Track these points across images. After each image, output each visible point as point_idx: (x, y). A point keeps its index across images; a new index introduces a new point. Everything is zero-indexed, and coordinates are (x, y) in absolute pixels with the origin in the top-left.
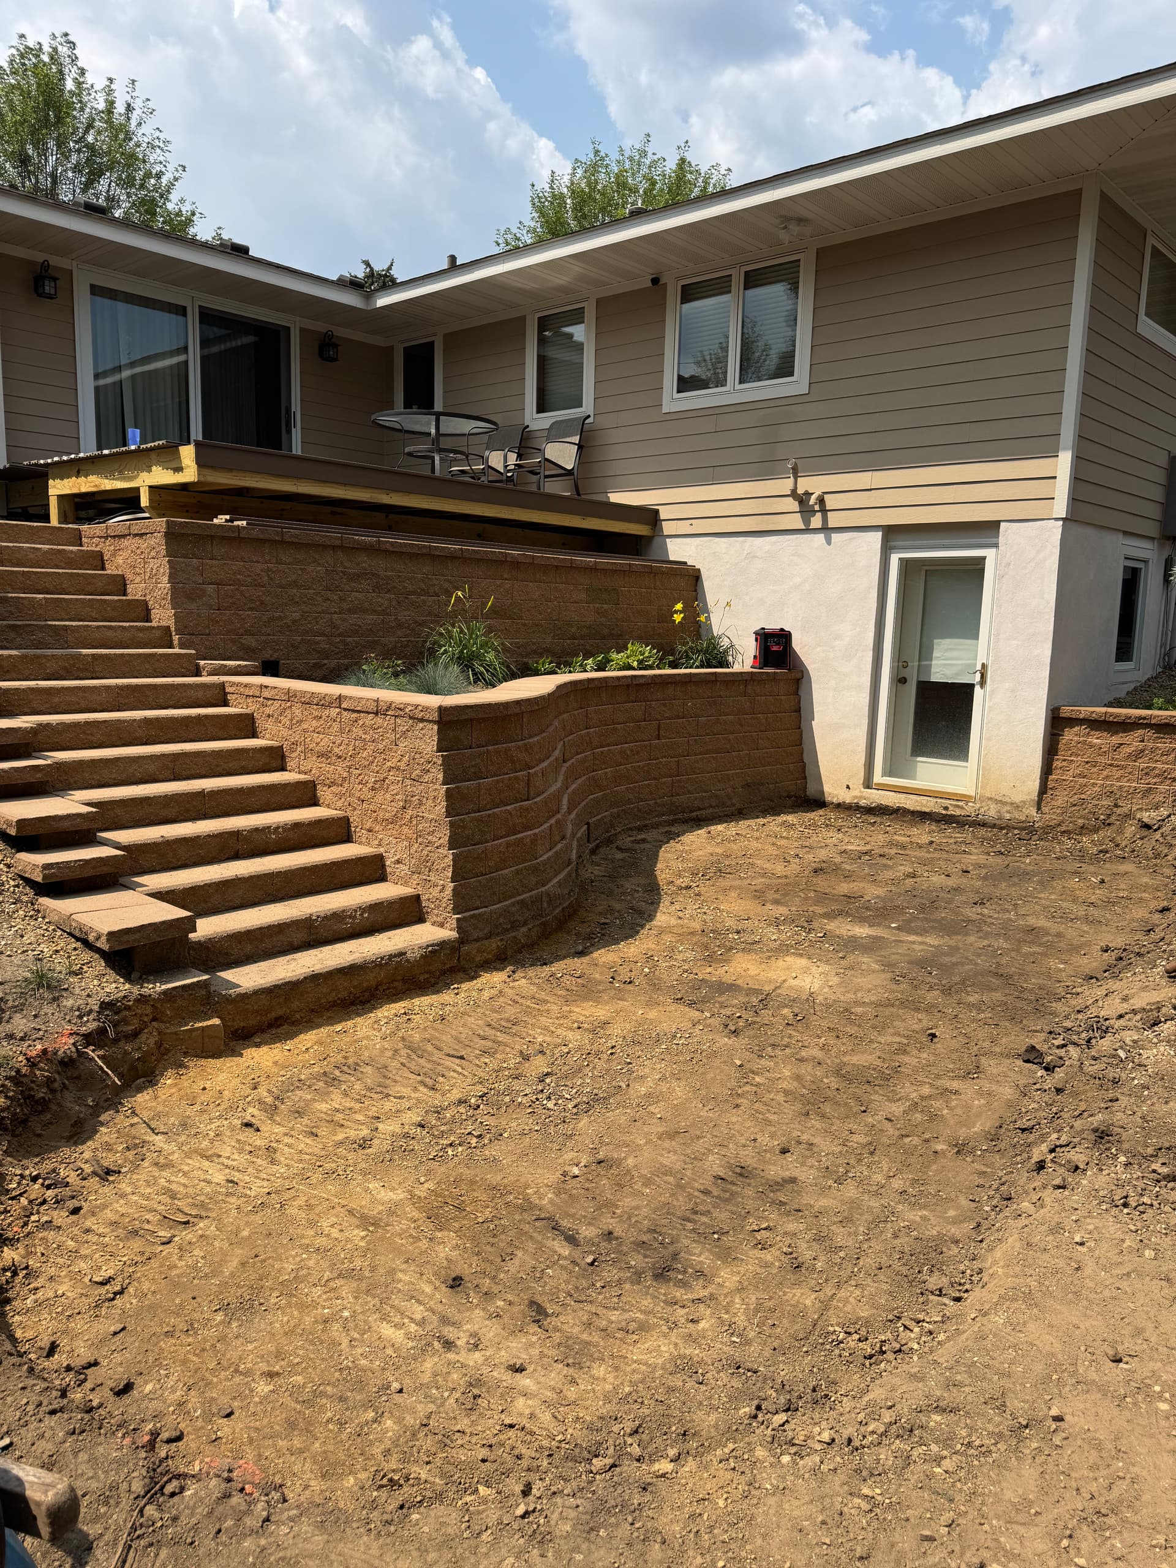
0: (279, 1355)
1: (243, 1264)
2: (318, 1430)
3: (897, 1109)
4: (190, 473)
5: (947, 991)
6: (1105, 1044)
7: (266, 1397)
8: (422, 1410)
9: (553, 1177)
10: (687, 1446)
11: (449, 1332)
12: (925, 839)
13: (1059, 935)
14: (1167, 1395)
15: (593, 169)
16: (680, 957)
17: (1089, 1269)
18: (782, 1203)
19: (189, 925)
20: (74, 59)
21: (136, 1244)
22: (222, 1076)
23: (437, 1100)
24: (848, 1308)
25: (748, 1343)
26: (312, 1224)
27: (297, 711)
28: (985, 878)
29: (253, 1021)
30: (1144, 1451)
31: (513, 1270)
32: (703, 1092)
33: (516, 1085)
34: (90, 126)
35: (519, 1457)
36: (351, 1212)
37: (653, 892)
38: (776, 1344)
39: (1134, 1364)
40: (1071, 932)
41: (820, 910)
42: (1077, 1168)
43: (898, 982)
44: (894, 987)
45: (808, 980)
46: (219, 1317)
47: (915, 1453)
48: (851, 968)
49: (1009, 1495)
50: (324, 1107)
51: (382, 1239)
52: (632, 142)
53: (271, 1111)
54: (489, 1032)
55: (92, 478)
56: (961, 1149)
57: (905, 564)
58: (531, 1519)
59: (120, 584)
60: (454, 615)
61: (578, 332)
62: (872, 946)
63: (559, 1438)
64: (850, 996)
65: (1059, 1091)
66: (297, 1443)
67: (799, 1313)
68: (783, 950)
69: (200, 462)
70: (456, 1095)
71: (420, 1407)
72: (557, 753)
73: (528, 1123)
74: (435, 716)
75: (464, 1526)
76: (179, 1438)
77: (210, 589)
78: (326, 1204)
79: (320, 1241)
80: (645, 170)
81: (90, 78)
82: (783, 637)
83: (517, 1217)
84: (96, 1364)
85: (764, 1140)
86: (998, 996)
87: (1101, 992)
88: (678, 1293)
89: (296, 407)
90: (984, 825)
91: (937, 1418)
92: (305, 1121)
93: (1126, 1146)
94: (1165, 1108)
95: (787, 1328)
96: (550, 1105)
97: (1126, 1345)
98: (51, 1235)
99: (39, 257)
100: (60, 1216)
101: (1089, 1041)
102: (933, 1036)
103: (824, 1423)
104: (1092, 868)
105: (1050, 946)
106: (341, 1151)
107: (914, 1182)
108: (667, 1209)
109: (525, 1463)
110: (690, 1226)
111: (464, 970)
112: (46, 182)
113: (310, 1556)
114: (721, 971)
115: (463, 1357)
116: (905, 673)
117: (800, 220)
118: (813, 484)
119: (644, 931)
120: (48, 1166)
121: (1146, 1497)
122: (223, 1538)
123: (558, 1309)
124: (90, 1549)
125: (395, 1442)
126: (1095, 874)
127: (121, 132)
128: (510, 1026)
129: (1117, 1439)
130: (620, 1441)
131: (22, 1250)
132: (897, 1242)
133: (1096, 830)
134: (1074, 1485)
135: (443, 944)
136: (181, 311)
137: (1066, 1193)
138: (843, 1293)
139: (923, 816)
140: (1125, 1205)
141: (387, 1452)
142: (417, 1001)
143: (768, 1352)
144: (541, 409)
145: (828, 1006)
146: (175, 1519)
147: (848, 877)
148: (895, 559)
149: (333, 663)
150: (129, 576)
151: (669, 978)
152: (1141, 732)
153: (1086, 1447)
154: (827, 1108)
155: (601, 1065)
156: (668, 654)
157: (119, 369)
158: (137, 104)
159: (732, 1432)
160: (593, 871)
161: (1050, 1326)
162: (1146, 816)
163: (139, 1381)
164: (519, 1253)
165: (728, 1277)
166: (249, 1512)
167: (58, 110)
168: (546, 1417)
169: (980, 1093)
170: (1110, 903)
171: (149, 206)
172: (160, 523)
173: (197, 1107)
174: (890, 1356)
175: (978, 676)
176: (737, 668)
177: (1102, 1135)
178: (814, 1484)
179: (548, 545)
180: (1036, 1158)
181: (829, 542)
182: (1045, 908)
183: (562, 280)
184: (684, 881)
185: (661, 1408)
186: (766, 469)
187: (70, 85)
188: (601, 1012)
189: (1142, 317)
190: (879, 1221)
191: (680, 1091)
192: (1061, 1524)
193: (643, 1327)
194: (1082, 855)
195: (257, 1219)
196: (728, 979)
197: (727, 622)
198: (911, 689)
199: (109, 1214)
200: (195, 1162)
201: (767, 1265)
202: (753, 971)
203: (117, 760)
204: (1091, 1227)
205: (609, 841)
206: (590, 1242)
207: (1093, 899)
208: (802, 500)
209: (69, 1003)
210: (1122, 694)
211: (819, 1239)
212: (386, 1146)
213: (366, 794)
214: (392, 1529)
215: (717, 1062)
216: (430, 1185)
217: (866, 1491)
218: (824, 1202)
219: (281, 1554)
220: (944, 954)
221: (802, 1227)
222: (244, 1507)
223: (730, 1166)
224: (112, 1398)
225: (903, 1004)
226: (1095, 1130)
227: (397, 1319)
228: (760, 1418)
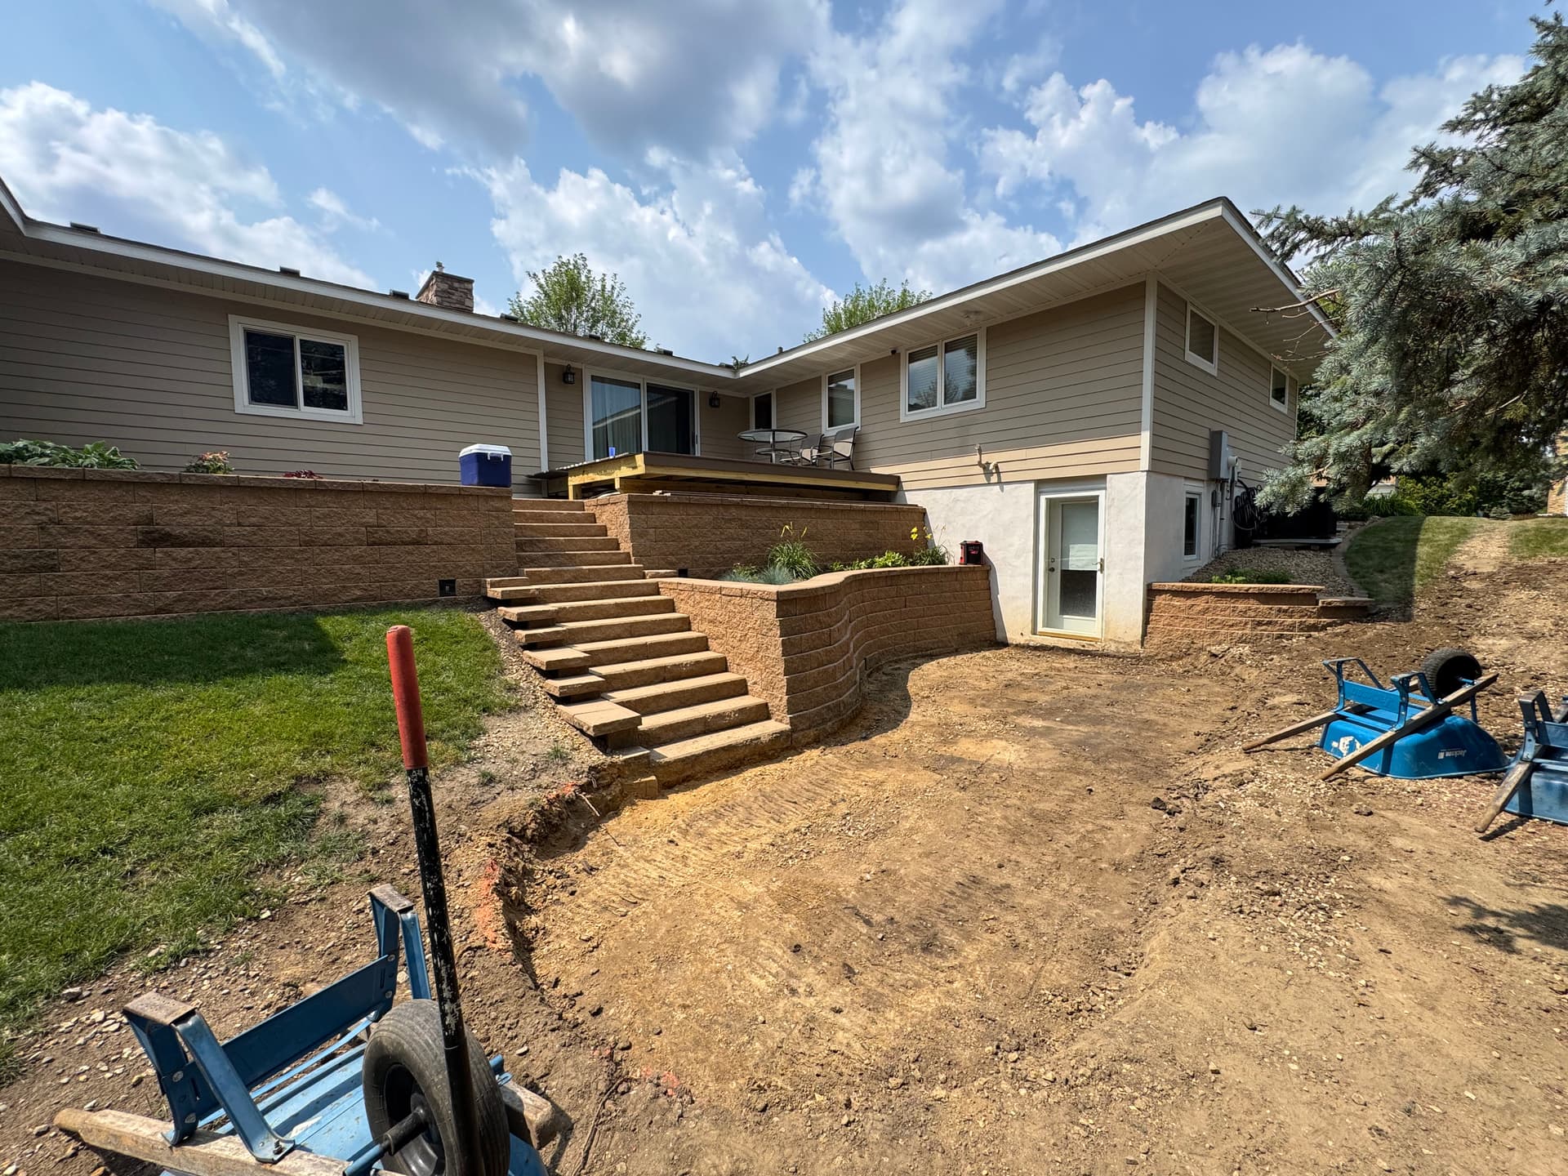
0: (689, 993)
1: (668, 931)
2: (714, 1048)
3: (1072, 839)
4: (641, 469)
5: (1097, 761)
6: (1209, 798)
7: (681, 1022)
8: (779, 1036)
9: (854, 881)
10: (951, 1073)
11: (794, 983)
12: (1072, 665)
13: (1165, 724)
14: (1295, 1058)
15: (855, 301)
16: (926, 740)
17: (1222, 959)
18: (1002, 902)
19: (638, 721)
20: (585, 266)
21: (607, 915)
22: (657, 811)
23: (781, 829)
24: (1053, 977)
25: (987, 999)
26: (709, 906)
27: (697, 597)
28: (1112, 689)
29: (674, 778)
30: (1285, 1101)
31: (832, 941)
32: (945, 827)
33: (829, 820)
34: (593, 298)
35: (841, 1074)
36: (732, 899)
37: (906, 699)
38: (1006, 1001)
39: (1265, 1032)
40: (1173, 723)
41: (1011, 710)
42: (1202, 884)
43: (1064, 756)
44: (1063, 759)
45: (1007, 754)
46: (654, 966)
47: (1114, 1093)
48: (1034, 747)
49: (1187, 1130)
50: (715, 831)
51: (750, 918)
52: (875, 284)
53: (685, 833)
54: (811, 787)
55: (591, 475)
56: (1118, 867)
57: (1050, 502)
58: (852, 1127)
59: (604, 530)
60: (784, 539)
61: (850, 384)
62: (1046, 732)
63: (867, 1062)
64: (1035, 765)
65: (1181, 830)
66: (701, 1055)
67: (1021, 980)
68: (990, 736)
69: (646, 463)
70: (792, 826)
71: (776, 1034)
72: (846, 617)
73: (838, 846)
74: (775, 597)
75: (808, 1129)
76: (629, 1048)
77: (651, 531)
78: (717, 894)
79: (714, 918)
80: (884, 297)
81: (593, 274)
82: (978, 546)
83: (833, 906)
84: (581, 994)
85: (987, 858)
86: (1129, 764)
87: (1199, 763)
88: (939, 962)
89: (698, 432)
90: (1108, 656)
91: (1127, 1066)
92: (704, 840)
93: (1235, 869)
94: (1258, 843)
95: (1011, 989)
96: (850, 833)
97: (1258, 1017)
98: (558, 908)
99: (565, 363)
100: (564, 896)
101: (1196, 795)
102: (1091, 790)
103: (1047, 1066)
104: (1181, 682)
105: (1160, 732)
106: (726, 860)
107: (1088, 889)
108: (928, 904)
109: (845, 1079)
110: (943, 916)
111: (795, 749)
112: (570, 328)
113: (708, 1146)
114: (952, 749)
115: (802, 1000)
116: (1053, 565)
117: (977, 312)
118: (991, 458)
119: (903, 724)
120: (558, 864)
121: (1292, 1140)
122: (654, 1127)
123: (862, 970)
124: (571, 1129)
125: (762, 1059)
126: (1183, 686)
127: (608, 300)
128: (823, 784)
129: (1262, 1091)
130: (906, 1066)
131: (542, 917)
132: (1082, 931)
133: (1181, 658)
134: (1236, 1126)
135: (782, 732)
136: (638, 386)
137: (1198, 902)
138: (1048, 967)
139: (1070, 651)
140: (1241, 912)
141: (756, 1065)
142: (767, 767)
143: (1001, 1007)
144: (831, 424)
145: (1022, 772)
146: (624, 1111)
147: (1026, 689)
148: (1043, 499)
149: (716, 569)
150: (608, 526)
151: (921, 754)
152: (1205, 597)
153: (1239, 1095)
154: (1027, 838)
155: (881, 809)
156: (909, 557)
157: (606, 419)
158: (617, 286)
159: (982, 1065)
160: (868, 688)
161: (1199, 999)
162: (1214, 649)
163: (606, 1007)
164: (836, 930)
165: (971, 952)
166: (669, 1110)
167: (577, 291)
168: (857, 1046)
169: (1127, 829)
170: (1195, 704)
171: (622, 336)
172: (625, 496)
173: (643, 830)
174: (1085, 1014)
175: (1099, 566)
176: (950, 565)
177: (1217, 861)
178: (1045, 1114)
179: (836, 498)
180: (1172, 876)
181: (1002, 490)
182: (1153, 708)
183: (841, 355)
184: (926, 693)
185: (932, 1044)
186: (962, 450)
187: (583, 279)
188: (879, 775)
189: (1188, 351)
190: (1069, 916)
191: (931, 826)
192: (1230, 1158)
193: (917, 985)
194: (1173, 674)
195: (676, 902)
196: (957, 754)
197: (943, 540)
198: (1058, 575)
199: (591, 896)
200: (641, 864)
201: (995, 945)
202: (972, 749)
203: (600, 627)
204: (1218, 927)
205: (878, 669)
206: (879, 924)
207: (1184, 701)
208: (985, 467)
209: (572, 767)
210: (1189, 575)
211: (1029, 927)
212: (752, 857)
213: (736, 644)
214: (761, 1128)
215: (953, 808)
216: (779, 883)
217: (1082, 1121)
218: (1029, 902)
219: (690, 1143)
220: (1092, 738)
221: (1016, 918)
222: (666, 1106)
223: (966, 876)
224: (590, 1018)
225: (1069, 770)
226: (1212, 858)
227: (761, 972)
228: (1000, 1055)
